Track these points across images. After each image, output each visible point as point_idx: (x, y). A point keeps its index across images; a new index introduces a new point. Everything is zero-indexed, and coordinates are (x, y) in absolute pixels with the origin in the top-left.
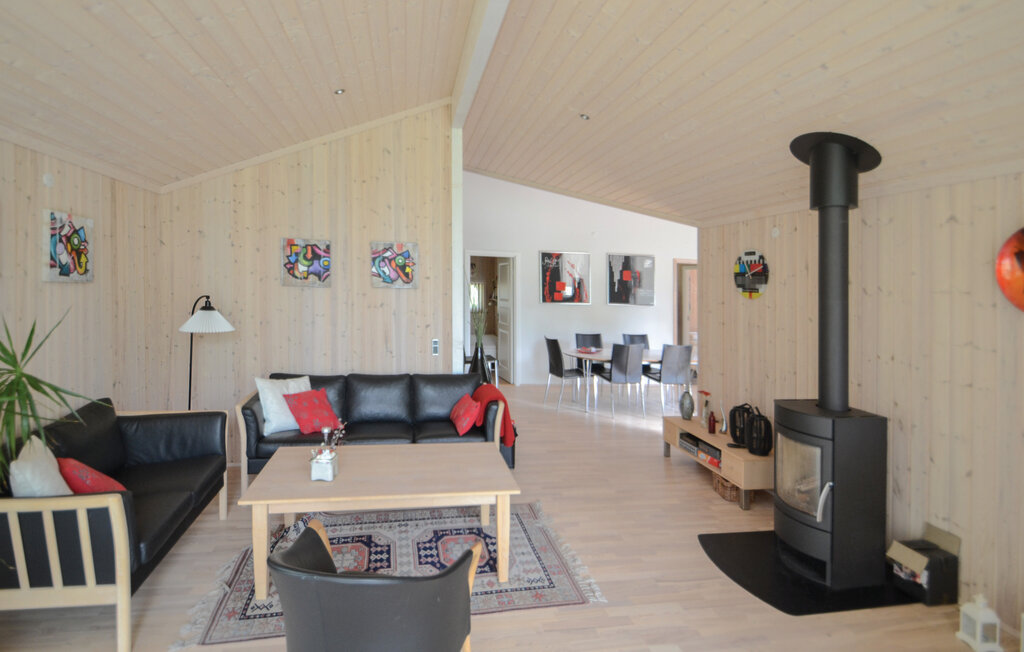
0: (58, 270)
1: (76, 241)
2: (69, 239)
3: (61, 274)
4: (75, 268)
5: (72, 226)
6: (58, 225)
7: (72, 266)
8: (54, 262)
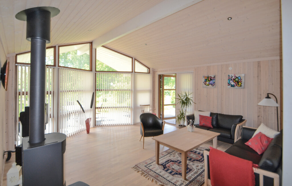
0: (230, 86)
1: (237, 80)
2: (234, 79)
3: (231, 87)
4: (237, 85)
5: (235, 76)
6: (231, 77)
7: (235, 85)
8: (229, 84)
